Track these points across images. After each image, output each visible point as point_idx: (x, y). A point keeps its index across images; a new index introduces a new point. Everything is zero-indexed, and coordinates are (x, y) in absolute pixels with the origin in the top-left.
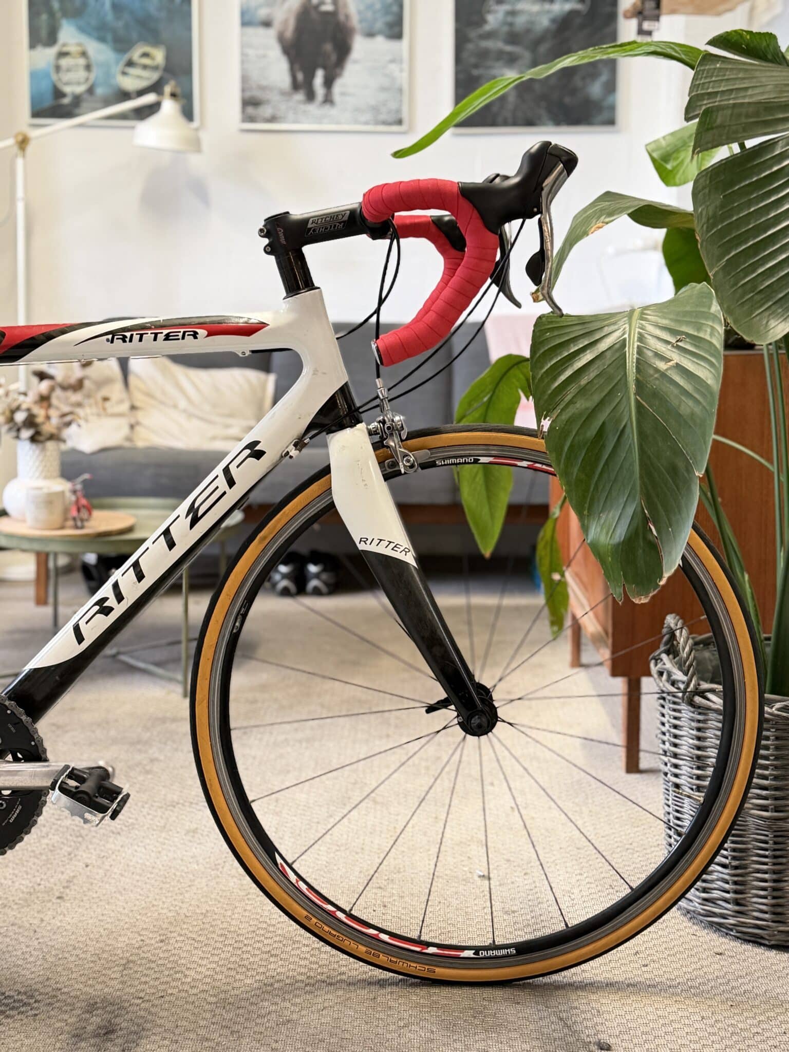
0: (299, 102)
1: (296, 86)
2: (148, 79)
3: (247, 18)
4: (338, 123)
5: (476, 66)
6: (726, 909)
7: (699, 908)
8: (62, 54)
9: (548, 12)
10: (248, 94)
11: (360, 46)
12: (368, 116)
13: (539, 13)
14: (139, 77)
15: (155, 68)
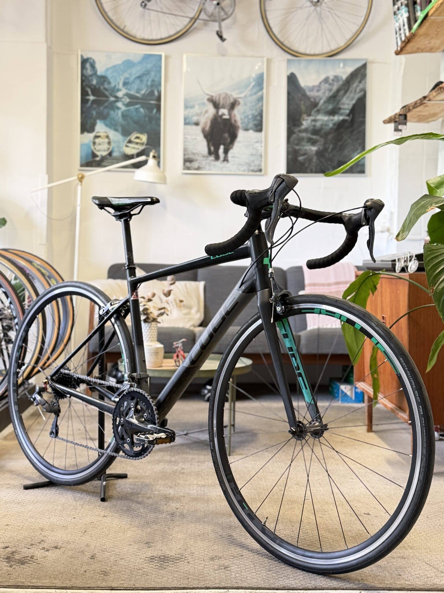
0: (212, 160)
1: (210, 153)
2: (138, 149)
3: (187, 121)
4: (230, 171)
5: (297, 144)
8: (97, 137)
9: (332, 120)
10: (186, 157)
11: (241, 134)
12: (245, 168)
13: (327, 120)
14: (134, 148)
15: (142, 144)
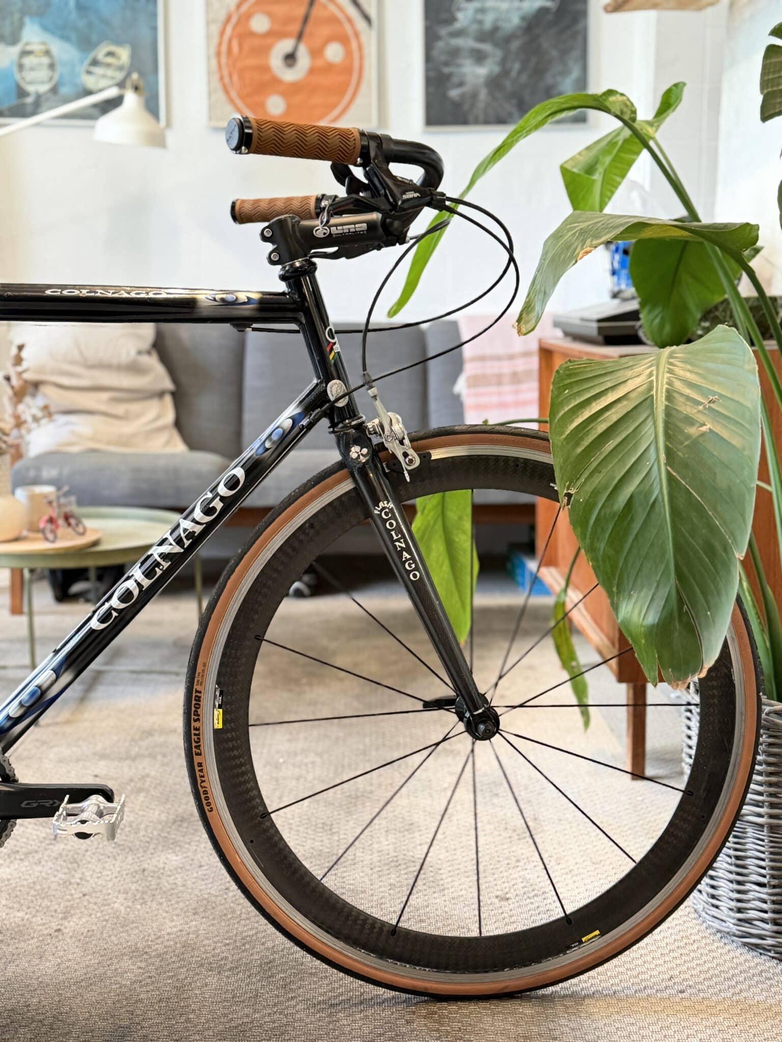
2: (113, 78)
5: (447, 64)
6: (763, 929)
7: (734, 929)
8: (25, 53)
9: (518, 9)
13: (508, 10)
14: (104, 76)
15: (120, 68)
